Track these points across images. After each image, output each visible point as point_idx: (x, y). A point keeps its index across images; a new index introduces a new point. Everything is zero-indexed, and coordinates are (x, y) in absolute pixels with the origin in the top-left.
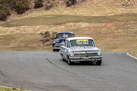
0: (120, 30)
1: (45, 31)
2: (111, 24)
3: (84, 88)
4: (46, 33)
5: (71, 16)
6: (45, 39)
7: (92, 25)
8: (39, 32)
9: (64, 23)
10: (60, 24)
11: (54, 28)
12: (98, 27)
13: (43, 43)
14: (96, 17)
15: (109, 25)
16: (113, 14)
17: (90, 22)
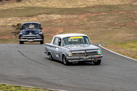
0: (92, 22)
1: (17, 23)
2: (83, 16)
3: (56, 80)
4: (18, 25)
5: (43, 8)
6: (17, 31)
7: (65, 16)
8: (11, 24)
9: (37, 15)
10: (32, 16)
11: (26, 20)
12: (70, 19)
13: (15, 35)
14: (68, 9)
15: (81, 17)
16: (85, 6)
17: (62, 14)
